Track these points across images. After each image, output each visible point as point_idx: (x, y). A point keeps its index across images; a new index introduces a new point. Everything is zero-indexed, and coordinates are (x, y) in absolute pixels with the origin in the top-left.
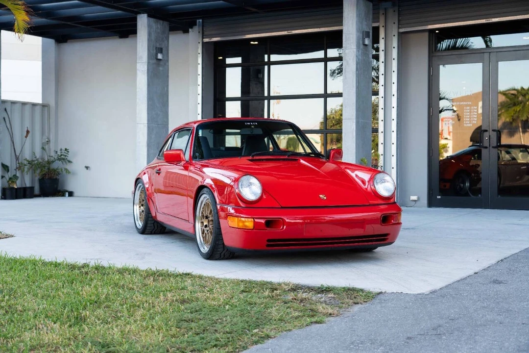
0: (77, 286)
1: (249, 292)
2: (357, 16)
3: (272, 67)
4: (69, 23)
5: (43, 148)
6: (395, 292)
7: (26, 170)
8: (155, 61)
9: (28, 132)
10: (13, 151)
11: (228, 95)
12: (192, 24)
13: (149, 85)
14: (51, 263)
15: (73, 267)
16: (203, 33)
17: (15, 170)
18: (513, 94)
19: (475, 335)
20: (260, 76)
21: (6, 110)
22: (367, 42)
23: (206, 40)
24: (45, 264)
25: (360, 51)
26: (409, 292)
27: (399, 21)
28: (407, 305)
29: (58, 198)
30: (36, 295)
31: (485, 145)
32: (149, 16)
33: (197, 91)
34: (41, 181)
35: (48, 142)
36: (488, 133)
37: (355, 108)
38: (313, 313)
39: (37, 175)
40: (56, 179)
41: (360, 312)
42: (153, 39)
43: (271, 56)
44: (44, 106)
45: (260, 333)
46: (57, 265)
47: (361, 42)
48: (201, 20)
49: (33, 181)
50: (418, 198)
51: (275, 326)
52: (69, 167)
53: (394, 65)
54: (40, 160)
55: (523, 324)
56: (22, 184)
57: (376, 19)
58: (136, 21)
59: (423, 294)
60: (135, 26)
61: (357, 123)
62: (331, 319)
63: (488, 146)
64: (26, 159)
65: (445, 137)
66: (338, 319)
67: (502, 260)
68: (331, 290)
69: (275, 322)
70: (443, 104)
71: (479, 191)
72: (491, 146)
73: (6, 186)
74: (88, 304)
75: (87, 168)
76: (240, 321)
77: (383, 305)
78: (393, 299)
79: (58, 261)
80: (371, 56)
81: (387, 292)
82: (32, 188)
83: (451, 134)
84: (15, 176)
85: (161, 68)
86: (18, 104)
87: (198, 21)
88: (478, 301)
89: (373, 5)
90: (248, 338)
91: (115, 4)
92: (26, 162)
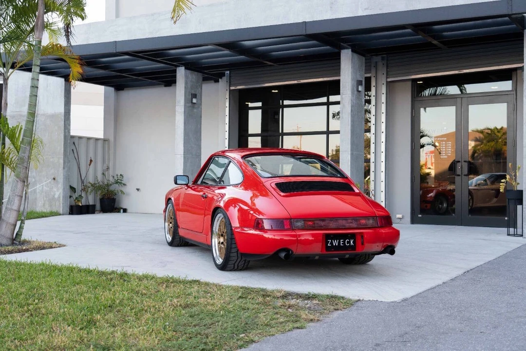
0: (99, 291)
1: (246, 298)
2: (352, 67)
3: (285, 109)
4: (123, 74)
5: (103, 174)
6: (371, 299)
7: (89, 190)
8: (190, 104)
9: (91, 161)
10: (79, 175)
11: (250, 132)
12: (222, 75)
13: (185, 123)
14: (85, 270)
15: (102, 274)
16: (230, 83)
17: (81, 191)
18: (488, 133)
19: (437, 343)
20: (276, 117)
21: (74, 143)
22: (360, 88)
23: (232, 88)
24: (80, 270)
25: (355, 96)
26: (383, 300)
27: (387, 72)
28: (380, 312)
29: (114, 214)
30: (61, 300)
31: (458, 174)
32: (186, 68)
33: (225, 129)
34: (102, 200)
35: (108, 168)
36: (460, 163)
37: (350, 142)
38: (297, 319)
39: (98, 196)
40: (113, 198)
41: (338, 318)
42: (189, 87)
43: (284, 101)
44: (105, 140)
45: (246, 337)
46: (89, 272)
47: (355, 89)
48: (228, 72)
49: (95, 200)
50: (403, 216)
51: (260, 331)
52: (123, 189)
53: (383, 108)
54: (101, 183)
55: (481, 332)
56: (86, 203)
57: (368, 70)
58: (176, 73)
59: (396, 302)
60: (175, 77)
61: (352, 154)
62: (311, 324)
63: (460, 174)
64: (90, 183)
65: (429, 167)
66: (318, 324)
67: (468, 271)
68: (316, 297)
69: (261, 327)
70: (423, 141)
71: (454, 211)
72: (463, 174)
73: (73, 204)
74: (103, 308)
75: (138, 190)
76: (229, 326)
77: (360, 311)
78: (368, 307)
79: (91, 269)
80: (364, 101)
81: (365, 299)
82: (94, 206)
83: (434, 164)
84: (80, 196)
85: (195, 110)
86: (84, 139)
87: (226, 72)
88: (443, 309)
89: (366, 60)
90: (234, 342)
91: (158, 59)
92: (89, 185)
